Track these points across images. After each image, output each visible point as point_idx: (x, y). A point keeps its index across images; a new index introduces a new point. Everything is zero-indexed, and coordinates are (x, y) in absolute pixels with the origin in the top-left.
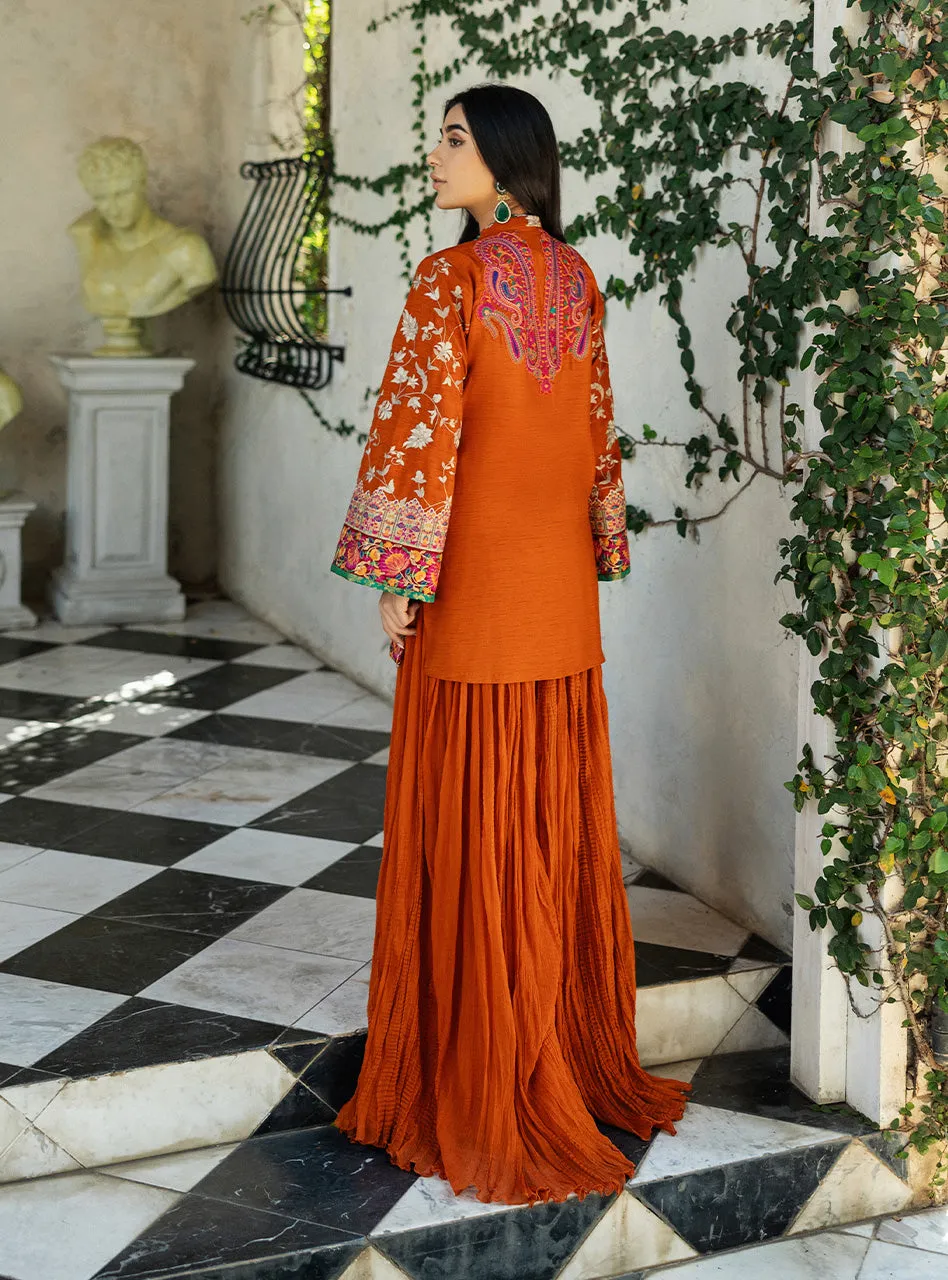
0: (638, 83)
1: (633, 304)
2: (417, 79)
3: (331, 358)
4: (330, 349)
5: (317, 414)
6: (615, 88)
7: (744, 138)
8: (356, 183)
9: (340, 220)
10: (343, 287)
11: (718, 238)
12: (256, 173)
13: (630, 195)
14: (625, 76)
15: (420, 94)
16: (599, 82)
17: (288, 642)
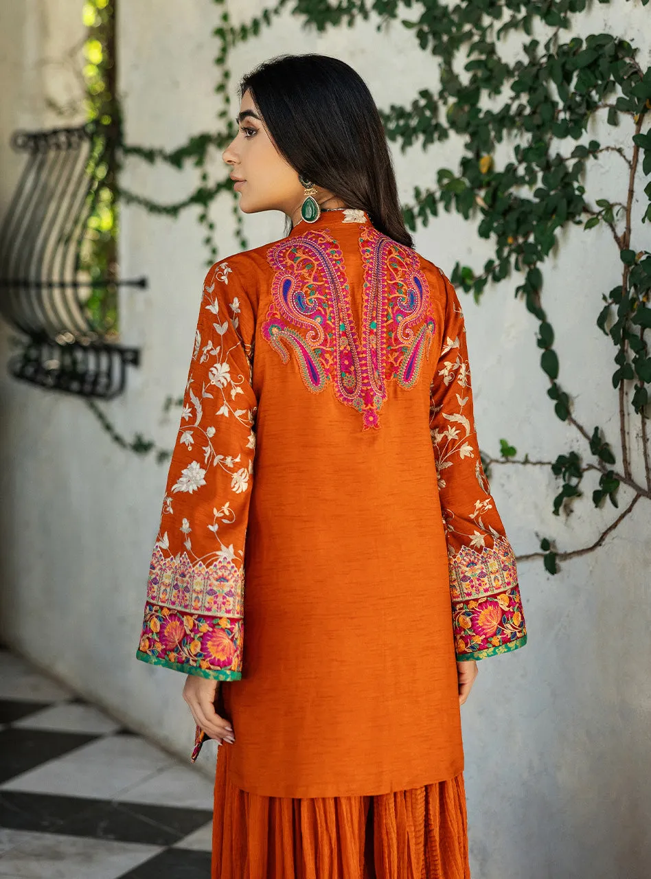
0: (483, 36)
1: (483, 298)
2: (220, 32)
3: (124, 362)
4: (122, 351)
5: (108, 428)
6: (455, 42)
7: (612, 100)
8: (150, 156)
9: (131, 199)
10: (136, 276)
11: (584, 217)
12: (32, 144)
13: (477, 168)
14: (467, 27)
15: (224, 50)
16: (437, 35)
17: (78, 700)
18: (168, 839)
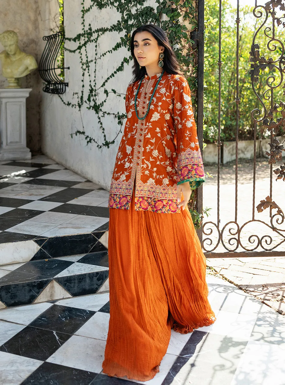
0: (129, 8)
1: (129, 64)
2: (82, 11)
3: (65, 86)
4: (65, 84)
5: (63, 101)
6: (124, 10)
7: (150, 20)
8: (70, 40)
9: (66, 49)
10: (67, 67)
12: (47, 38)
13: (127, 36)
14: (126, 7)
15: (83, 15)
16: (121, 9)
17: (57, 164)
18: (69, 186)
